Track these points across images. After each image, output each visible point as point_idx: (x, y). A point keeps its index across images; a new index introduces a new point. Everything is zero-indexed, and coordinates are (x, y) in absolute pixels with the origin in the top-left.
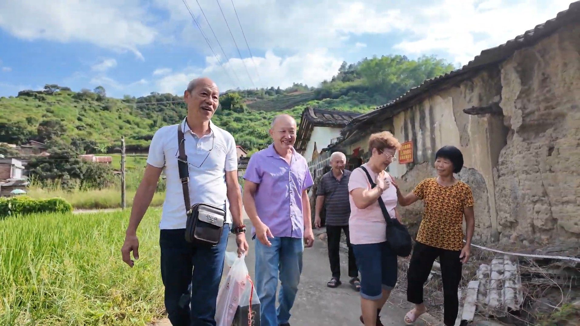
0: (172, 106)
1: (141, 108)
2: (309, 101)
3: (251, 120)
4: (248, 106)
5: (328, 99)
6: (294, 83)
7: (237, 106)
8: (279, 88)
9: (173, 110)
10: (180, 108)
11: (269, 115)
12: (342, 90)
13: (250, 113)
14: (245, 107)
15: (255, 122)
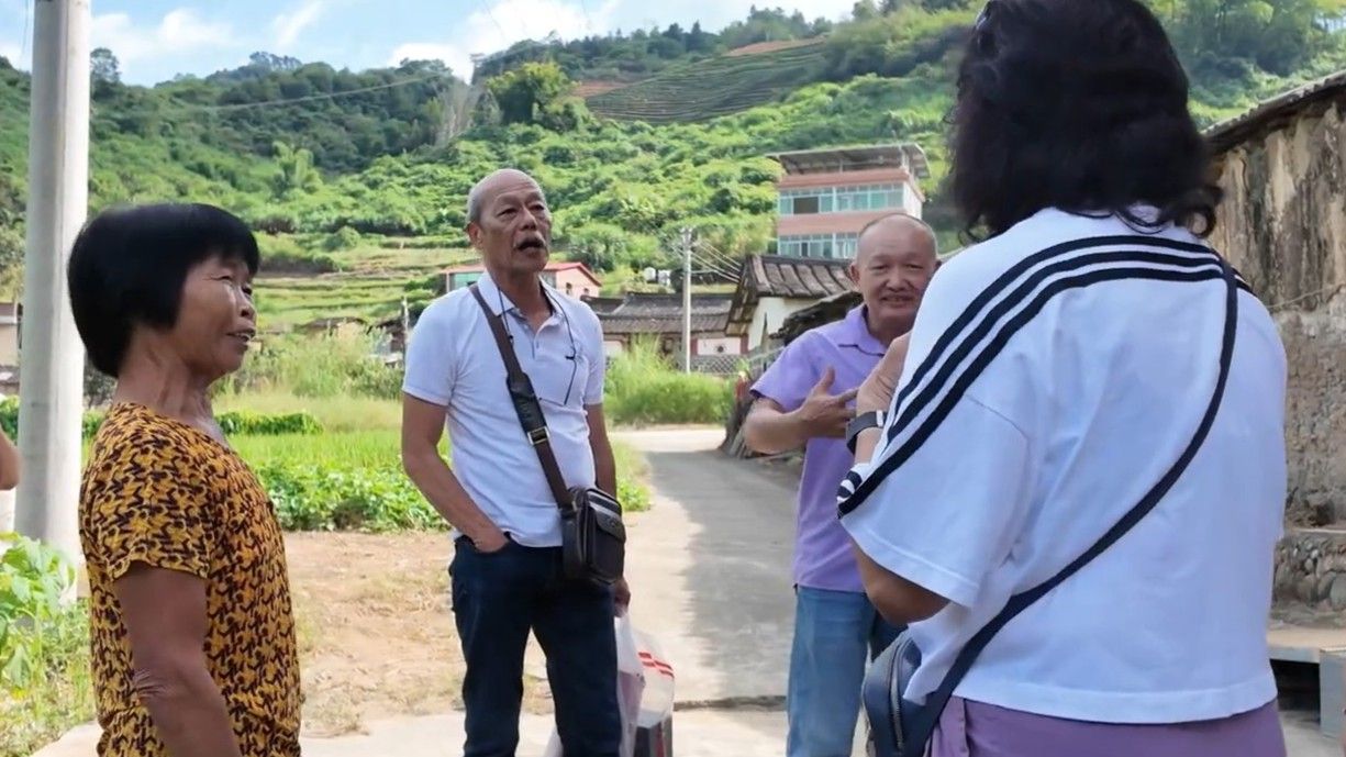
0: (334, 108)
1: (235, 120)
2: (803, 84)
3: (600, 155)
4: (591, 104)
5: (871, 78)
6: (753, 8)
7: (555, 107)
8: (696, 26)
9: (340, 123)
10: (360, 116)
11: (662, 136)
12: (923, 41)
13: (598, 130)
14: (580, 110)
15: (616, 162)
